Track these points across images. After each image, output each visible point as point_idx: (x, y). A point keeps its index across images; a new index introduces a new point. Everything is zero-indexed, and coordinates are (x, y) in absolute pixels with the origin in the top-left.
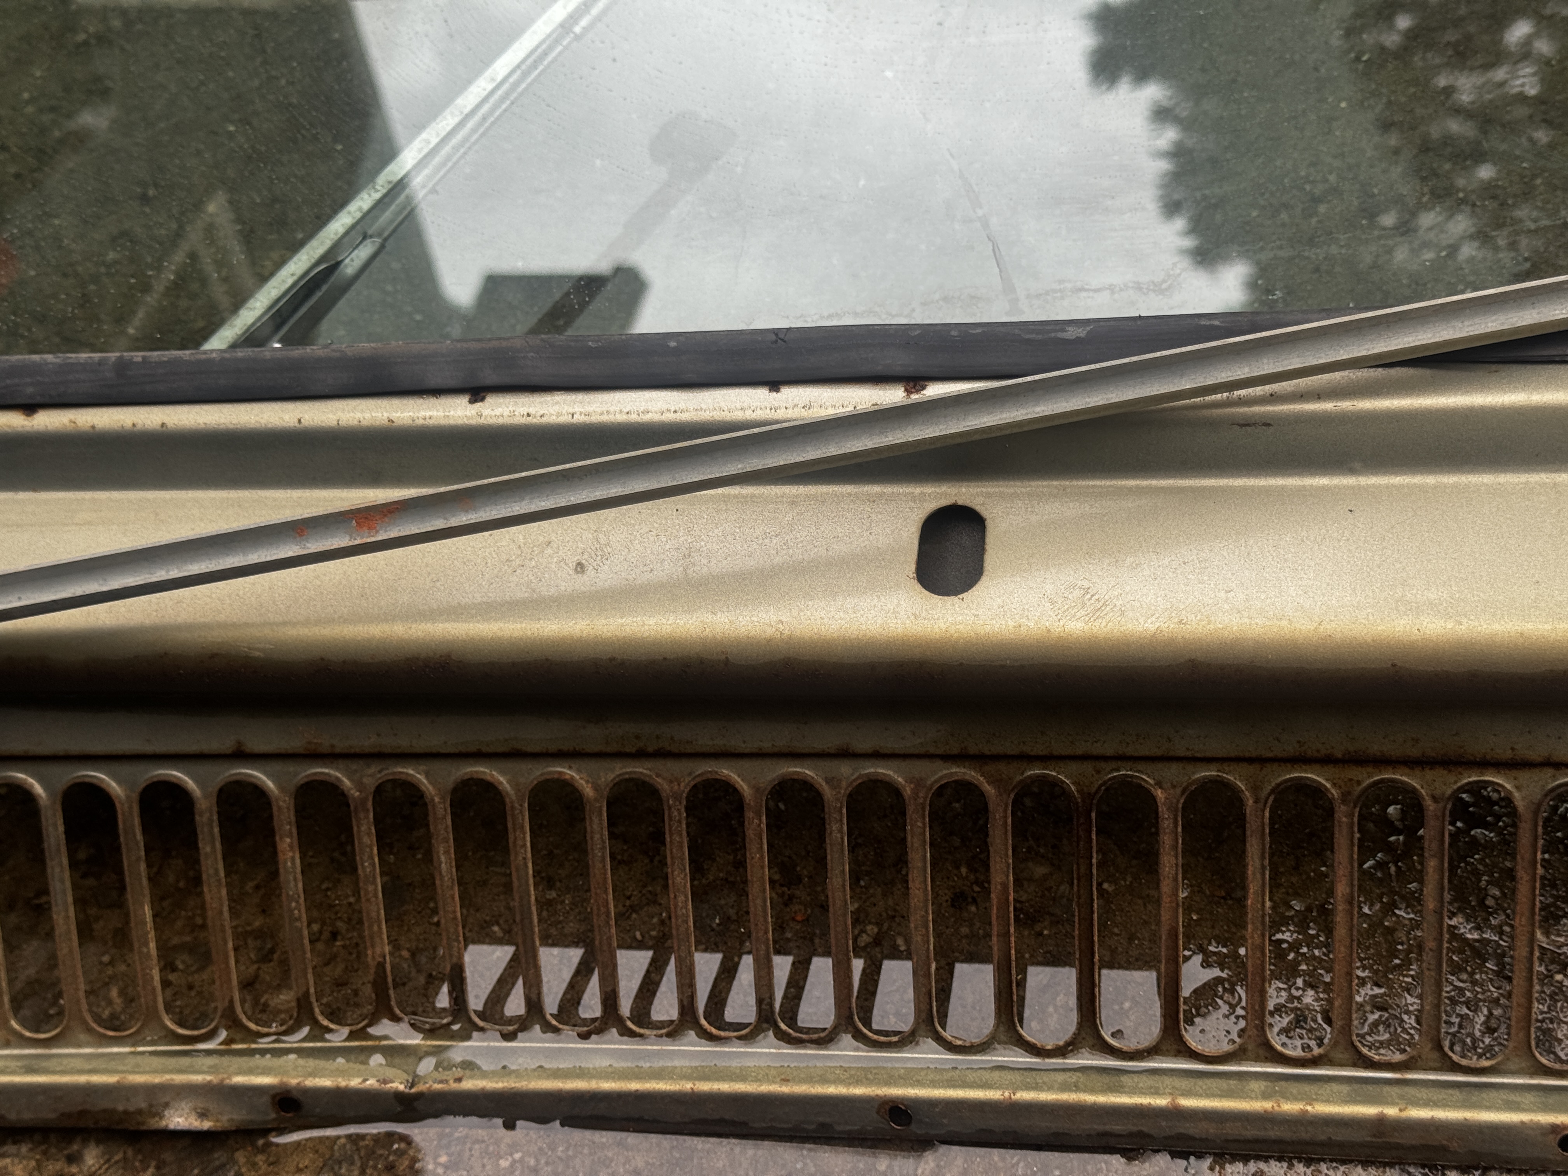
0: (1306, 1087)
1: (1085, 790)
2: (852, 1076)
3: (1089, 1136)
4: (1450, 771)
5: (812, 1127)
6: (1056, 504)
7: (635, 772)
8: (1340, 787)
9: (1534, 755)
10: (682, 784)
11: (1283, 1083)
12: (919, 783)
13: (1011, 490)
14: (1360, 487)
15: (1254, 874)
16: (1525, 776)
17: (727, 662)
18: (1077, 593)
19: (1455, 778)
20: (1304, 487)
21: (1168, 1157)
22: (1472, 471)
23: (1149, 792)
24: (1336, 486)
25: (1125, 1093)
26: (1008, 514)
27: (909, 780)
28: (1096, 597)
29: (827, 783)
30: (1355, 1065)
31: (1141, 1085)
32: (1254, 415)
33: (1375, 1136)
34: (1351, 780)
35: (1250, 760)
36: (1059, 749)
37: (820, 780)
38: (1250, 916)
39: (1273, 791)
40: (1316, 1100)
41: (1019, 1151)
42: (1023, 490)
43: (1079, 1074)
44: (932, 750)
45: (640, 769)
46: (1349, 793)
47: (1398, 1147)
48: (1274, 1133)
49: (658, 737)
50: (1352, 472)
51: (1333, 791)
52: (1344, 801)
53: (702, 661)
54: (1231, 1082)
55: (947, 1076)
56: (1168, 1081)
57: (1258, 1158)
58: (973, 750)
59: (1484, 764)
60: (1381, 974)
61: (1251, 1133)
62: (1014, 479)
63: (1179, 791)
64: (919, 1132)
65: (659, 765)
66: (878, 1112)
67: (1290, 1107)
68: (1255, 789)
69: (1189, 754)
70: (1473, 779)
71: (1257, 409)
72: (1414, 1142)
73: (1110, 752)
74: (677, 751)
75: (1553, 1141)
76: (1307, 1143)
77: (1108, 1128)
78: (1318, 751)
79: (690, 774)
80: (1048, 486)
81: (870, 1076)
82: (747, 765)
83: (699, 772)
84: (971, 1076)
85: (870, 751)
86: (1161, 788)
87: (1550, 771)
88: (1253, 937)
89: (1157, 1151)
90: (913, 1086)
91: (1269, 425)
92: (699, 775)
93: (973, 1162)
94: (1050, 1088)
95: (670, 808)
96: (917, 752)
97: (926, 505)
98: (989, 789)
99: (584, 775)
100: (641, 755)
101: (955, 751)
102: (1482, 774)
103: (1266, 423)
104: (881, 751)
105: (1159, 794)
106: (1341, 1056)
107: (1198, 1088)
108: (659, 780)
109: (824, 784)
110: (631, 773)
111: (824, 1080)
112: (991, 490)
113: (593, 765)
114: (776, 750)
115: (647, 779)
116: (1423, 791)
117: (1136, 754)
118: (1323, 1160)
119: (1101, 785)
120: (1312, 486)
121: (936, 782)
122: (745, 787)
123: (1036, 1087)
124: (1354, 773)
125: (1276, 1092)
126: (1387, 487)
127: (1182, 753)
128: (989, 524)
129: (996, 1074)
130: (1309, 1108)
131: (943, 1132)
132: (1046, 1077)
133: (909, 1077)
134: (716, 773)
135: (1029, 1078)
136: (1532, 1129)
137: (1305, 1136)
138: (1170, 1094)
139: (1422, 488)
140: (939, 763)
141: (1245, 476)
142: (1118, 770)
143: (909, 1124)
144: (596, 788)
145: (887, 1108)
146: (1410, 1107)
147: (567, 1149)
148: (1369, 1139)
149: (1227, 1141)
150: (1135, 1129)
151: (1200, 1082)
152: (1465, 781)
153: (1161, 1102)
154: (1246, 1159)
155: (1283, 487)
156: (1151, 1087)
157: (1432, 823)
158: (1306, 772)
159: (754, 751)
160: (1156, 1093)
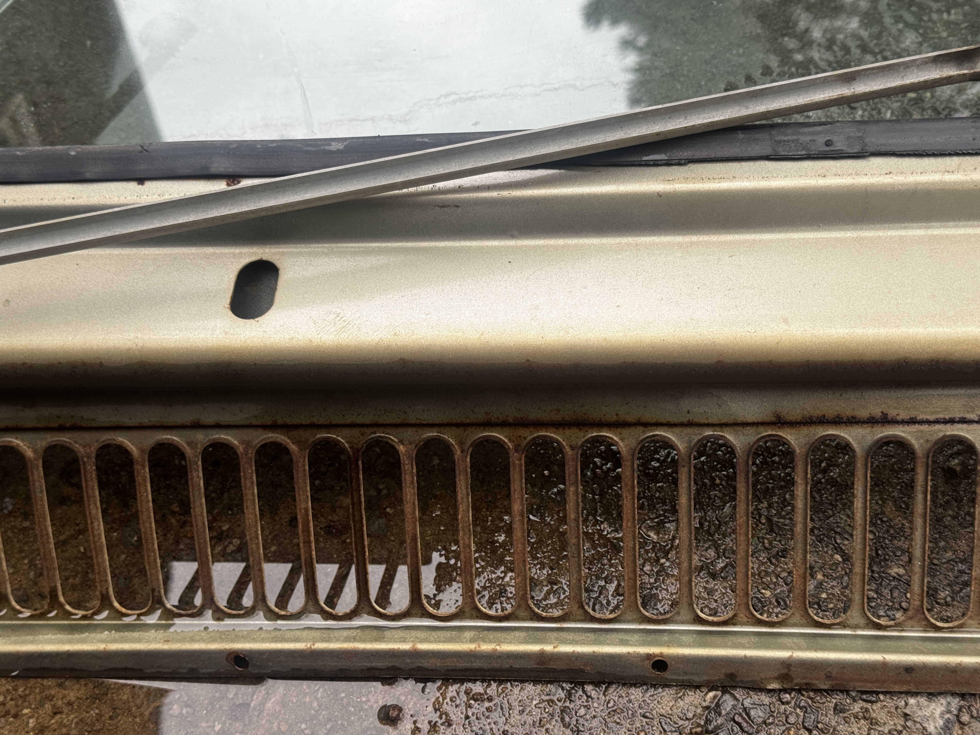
0: (499, 635)
1: (355, 446)
2: (211, 637)
3: (362, 670)
4: (580, 430)
5: (185, 671)
6: (326, 259)
7: (60, 440)
8: (514, 441)
9: (630, 418)
10: (92, 448)
11: (486, 632)
12: (247, 444)
13: (298, 250)
14: (517, 247)
15: (462, 498)
16: (626, 432)
17: (101, 365)
18: (332, 316)
19: (583, 434)
20: (483, 247)
21: (414, 682)
22: (586, 236)
23: (393, 447)
24: (502, 247)
25: (384, 642)
26: (294, 265)
27: (242, 442)
28: (344, 319)
29: (188, 445)
30: (531, 620)
31: (396, 636)
32: (448, 200)
33: (539, 664)
34: (520, 436)
35: (458, 425)
36: (336, 420)
37: (184, 444)
38: (461, 526)
39: (472, 445)
40: (504, 642)
41: (320, 682)
42: (306, 250)
43: (358, 631)
44: (254, 422)
45: (64, 438)
46: (519, 445)
47: (553, 670)
48: (477, 664)
49: (72, 417)
50: (513, 237)
51: (509, 444)
52: (516, 451)
53: (84, 364)
54: (454, 633)
55: (273, 634)
56: (414, 633)
57: (469, 681)
58: (280, 422)
59: (601, 425)
60: (555, 562)
61: (463, 664)
62: (300, 243)
63: (413, 446)
64: (254, 672)
65: (76, 435)
66: (227, 660)
67: (486, 647)
68: (461, 444)
69: (418, 422)
70: (595, 434)
71: (449, 196)
72: (564, 667)
73: (368, 421)
74: (85, 426)
75: (648, 664)
76: (497, 670)
77: (373, 665)
78: (498, 418)
79: (97, 441)
80: (322, 247)
81: (223, 637)
82: (135, 434)
83: (104, 439)
84: (288, 635)
85: (213, 424)
86: (402, 444)
87: (640, 429)
88: (463, 539)
89: (406, 679)
90: (249, 642)
91: (458, 206)
92: (103, 441)
93: (289, 690)
94: (337, 640)
95: (84, 463)
96: (244, 423)
97: (242, 260)
98: (293, 447)
99: (26, 443)
100: (61, 429)
101: (269, 423)
102: (600, 431)
103: (456, 205)
104: (221, 423)
105: (401, 448)
106: (523, 614)
107: (431, 637)
108: (76, 445)
109: (186, 446)
110: (57, 441)
111: (192, 640)
112: (285, 250)
113: (31, 436)
114: (151, 424)
115: (68, 445)
116: (564, 443)
117: (385, 423)
118: (508, 681)
119: (365, 443)
120: (487, 246)
121: (258, 443)
122: (134, 449)
123: (329, 640)
124: (522, 432)
125: (480, 638)
126: (534, 247)
127: (413, 421)
128: (281, 273)
129: (305, 633)
130: (498, 648)
131: (269, 671)
132: (336, 634)
133: (248, 637)
134: (114, 440)
135: (326, 634)
136: (635, 657)
137: (496, 666)
138: (413, 641)
139: (556, 248)
140: (260, 431)
141: (446, 240)
142: (375, 433)
143: (247, 667)
144: (35, 451)
145: (232, 656)
146: (560, 645)
147: (25, 689)
148: (536, 666)
149: (448, 670)
150: (390, 665)
151: (434, 633)
152: (590, 436)
153: (406, 646)
154: (462, 681)
155: (470, 247)
156: (402, 638)
157: (571, 463)
158: (492, 432)
159: (137, 425)
160: (404, 641)
